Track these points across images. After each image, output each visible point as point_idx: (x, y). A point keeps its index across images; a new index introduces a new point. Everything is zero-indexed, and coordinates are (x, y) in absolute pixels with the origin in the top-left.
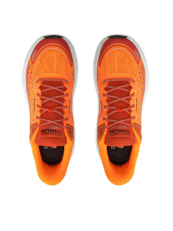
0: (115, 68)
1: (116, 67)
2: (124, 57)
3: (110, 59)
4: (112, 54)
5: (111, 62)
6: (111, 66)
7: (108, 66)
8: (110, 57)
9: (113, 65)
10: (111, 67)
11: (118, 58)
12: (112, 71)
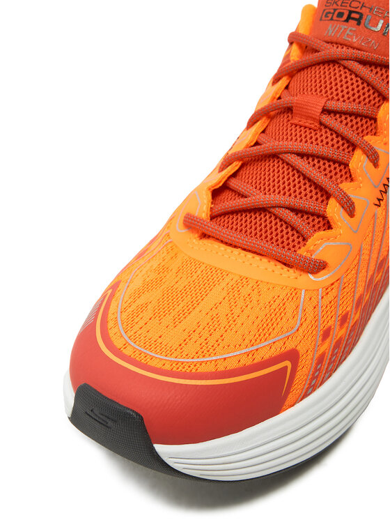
0: (225, 291)
1: (217, 294)
2: (147, 314)
3: (217, 335)
4: (191, 348)
5: (224, 323)
6: (237, 311)
7: (252, 318)
8: (212, 341)
9: (223, 310)
10: (241, 303)
11: (177, 321)
12: (245, 291)
